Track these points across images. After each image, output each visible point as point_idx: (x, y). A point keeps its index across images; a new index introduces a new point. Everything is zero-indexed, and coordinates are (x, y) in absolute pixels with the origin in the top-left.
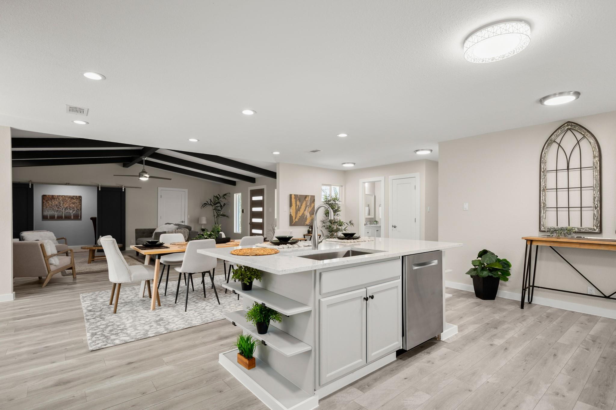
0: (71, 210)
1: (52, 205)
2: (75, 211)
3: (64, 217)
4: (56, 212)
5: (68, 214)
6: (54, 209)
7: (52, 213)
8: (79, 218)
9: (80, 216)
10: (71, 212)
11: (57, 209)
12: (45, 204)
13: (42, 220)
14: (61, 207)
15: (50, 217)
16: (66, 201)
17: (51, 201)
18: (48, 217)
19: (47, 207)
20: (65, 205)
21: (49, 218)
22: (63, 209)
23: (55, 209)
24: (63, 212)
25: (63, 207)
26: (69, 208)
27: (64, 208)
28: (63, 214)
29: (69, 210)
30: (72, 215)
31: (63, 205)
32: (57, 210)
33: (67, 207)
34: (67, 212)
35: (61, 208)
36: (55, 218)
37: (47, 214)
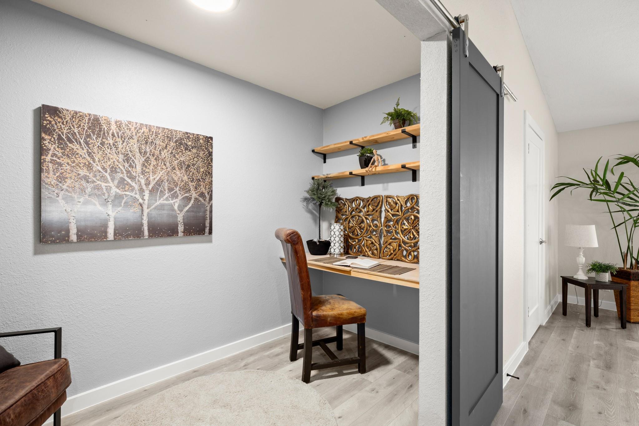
0: (175, 196)
1: (89, 167)
2: (192, 202)
3: (146, 228)
4: (110, 206)
5: (163, 218)
6: (98, 188)
7: (90, 209)
8: (207, 230)
9: (207, 224)
10: (176, 207)
11: (114, 190)
12: (52, 161)
13: (37, 252)
14: (132, 178)
15: (78, 231)
16: (157, 152)
17: (87, 143)
18: (68, 231)
19: (62, 179)
20: (154, 173)
21: (74, 238)
22: (141, 191)
23: (109, 189)
24: (145, 207)
25: (143, 182)
26: (170, 190)
27: (147, 184)
28: (145, 214)
29: (167, 195)
30: (180, 218)
31: (143, 173)
32: (118, 197)
33: (159, 183)
34: (162, 207)
35: (133, 184)
36: (106, 236)
37: (64, 216)
